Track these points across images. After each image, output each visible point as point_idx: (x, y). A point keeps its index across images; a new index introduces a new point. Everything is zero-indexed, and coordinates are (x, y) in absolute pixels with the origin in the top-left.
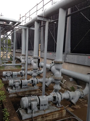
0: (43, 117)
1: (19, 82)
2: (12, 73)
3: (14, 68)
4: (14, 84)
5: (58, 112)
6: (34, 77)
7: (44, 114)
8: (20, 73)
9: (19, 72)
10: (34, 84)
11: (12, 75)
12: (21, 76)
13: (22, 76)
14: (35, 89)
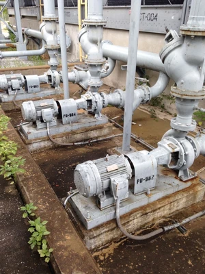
0: (146, 214)
1: (52, 107)
2: (25, 78)
3: (24, 63)
4: (39, 115)
5: (185, 195)
6: (94, 89)
7: (148, 205)
8: (47, 78)
9: (44, 77)
10: (95, 110)
11: (25, 85)
12: (50, 87)
13: (53, 87)
14: (98, 123)
